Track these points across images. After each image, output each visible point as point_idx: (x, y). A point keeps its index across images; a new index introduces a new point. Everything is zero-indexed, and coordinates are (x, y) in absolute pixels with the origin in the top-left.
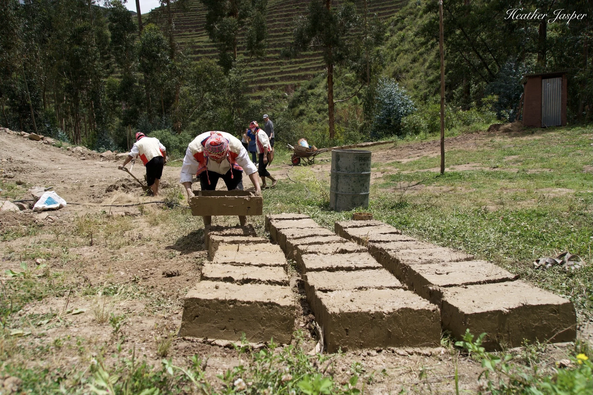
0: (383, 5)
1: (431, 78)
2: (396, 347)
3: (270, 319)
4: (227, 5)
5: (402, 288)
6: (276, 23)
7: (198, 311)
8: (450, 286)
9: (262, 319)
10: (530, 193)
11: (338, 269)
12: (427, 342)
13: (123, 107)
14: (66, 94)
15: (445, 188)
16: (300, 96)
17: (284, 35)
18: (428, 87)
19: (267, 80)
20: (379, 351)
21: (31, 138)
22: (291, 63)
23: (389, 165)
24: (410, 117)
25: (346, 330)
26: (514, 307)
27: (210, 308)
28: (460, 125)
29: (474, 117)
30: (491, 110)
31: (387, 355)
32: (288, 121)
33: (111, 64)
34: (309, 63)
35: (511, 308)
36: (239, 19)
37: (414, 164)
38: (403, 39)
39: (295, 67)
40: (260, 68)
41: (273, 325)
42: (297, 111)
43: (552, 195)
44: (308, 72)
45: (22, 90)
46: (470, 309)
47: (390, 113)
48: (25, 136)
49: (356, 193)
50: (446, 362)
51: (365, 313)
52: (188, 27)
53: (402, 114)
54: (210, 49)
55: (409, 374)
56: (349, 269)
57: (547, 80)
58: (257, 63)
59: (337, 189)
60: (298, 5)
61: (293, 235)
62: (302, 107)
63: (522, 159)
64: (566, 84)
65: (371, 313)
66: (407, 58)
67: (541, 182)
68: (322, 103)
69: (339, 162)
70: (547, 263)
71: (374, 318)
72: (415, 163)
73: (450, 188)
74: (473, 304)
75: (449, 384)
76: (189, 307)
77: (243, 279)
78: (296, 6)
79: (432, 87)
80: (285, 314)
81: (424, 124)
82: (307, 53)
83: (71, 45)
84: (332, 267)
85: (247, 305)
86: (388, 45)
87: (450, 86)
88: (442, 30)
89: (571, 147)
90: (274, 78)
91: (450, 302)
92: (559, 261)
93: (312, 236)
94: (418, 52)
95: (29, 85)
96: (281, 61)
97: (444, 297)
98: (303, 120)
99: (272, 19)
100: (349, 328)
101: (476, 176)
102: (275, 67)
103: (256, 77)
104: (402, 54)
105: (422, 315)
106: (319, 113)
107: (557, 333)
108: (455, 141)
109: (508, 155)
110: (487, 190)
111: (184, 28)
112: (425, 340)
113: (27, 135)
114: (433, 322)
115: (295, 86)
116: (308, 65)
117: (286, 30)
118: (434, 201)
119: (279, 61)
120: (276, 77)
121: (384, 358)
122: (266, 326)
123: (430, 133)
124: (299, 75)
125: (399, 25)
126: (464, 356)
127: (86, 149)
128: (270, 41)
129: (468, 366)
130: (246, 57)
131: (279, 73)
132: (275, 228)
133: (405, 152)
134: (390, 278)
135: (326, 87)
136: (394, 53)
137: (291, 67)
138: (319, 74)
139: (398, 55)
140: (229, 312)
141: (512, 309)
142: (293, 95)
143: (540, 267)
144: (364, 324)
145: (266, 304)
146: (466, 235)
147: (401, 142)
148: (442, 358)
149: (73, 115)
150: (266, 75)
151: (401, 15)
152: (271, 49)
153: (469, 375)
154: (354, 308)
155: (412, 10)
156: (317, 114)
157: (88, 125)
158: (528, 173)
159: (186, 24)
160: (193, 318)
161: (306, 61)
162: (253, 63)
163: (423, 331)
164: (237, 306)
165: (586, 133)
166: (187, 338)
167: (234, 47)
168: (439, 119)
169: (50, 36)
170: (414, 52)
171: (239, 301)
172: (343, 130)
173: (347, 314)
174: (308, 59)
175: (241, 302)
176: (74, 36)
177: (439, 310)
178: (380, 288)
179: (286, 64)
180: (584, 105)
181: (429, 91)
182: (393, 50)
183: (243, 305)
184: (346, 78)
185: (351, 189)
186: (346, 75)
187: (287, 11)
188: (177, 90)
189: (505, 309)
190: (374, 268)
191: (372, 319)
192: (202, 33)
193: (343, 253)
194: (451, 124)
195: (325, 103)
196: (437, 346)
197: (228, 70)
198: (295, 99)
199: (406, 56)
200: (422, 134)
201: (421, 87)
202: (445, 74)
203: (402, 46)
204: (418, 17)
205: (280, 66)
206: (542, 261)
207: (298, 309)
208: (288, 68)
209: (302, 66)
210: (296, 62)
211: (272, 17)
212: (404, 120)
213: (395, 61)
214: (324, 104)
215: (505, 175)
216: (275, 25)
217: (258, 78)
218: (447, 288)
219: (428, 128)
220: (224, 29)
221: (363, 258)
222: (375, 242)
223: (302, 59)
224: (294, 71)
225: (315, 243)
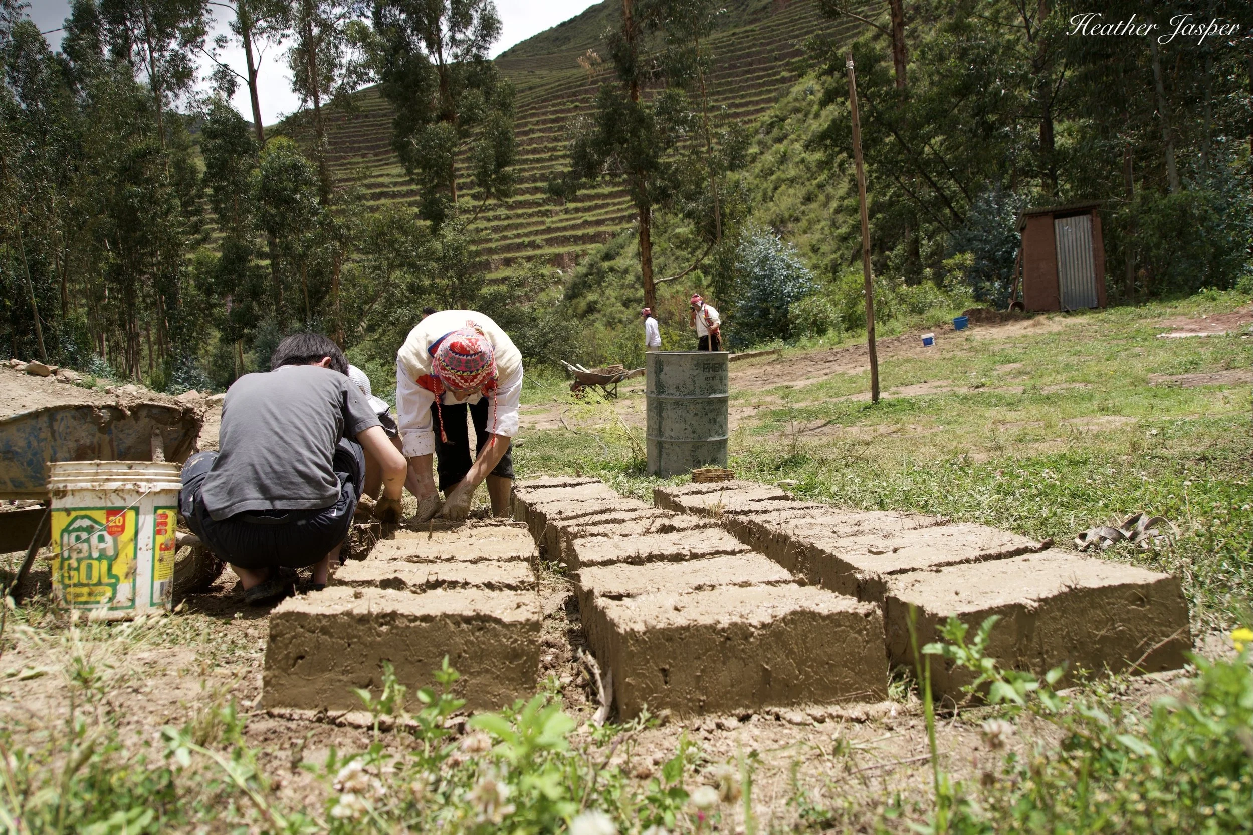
0: (743, 97)
1: (843, 230)
2: (786, 705)
3: (480, 655)
4: (435, 101)
5: (794, 581)
6: (535, 135)
7: (302, 644)
8: (903, 571)
9: (459, 656)
10: (1050, 426)
11: (651, 558)
12: (857, 689)
13: (227, 307)
14: (109, 285)
15: (882, 429)
16: (586, 275)
17: (551, 159)
18: (839, 249)
19: (520, 247)
20: (744, 719)
21: (31, 372)
22: (567, 212)
23: (769, 393)
24: (806, 302)
25: (664, 671)
26: (1050, 596)
27: (331, 636)
28: (904, 314)
29: (931, 297)
30: (962, 282)
31: (765, 725)
32: (564, 323)
33: (202, 222)
34: (603, 211)
35: (1043, 596)
36: (460, 126)
37: (819, 389)
38: (784, 159)
39: (574, 219)
40: (506, 223)
41: (487, 671)
42: (583, 304)
43: (1095, 429)
44: (602, 229)
45: (19, 278)
46: (950, 607)
47: (765, 296)
48: (18, 367)
49: (699, 438)
50: (903, 732)
51: (705, 627)
52: (360, 149)
53: (789, 296)
54: (405, 188)
55: (816, 762)
56: (677, 558)
57: (1064, 220)
58: (498, 213)
59: (660, 432)
60: (577, 100)
61: (560, 513)
62: (591, 297)
63: (1029, 369)
64: (1099, 226)
65: (719, 626)
66: (795, 195)
67: (1069, 407)
68: (632, 286)
69: (662, 376)
70: (1103, 539)
71: (728, 638)
72: (821, 387)
73: (893, 428)
74: (957, 598)
75: (912, 776)
76: (281, 634)
77: (428, 581)
78: (572, 102)
79: (847, 248)
80: (516, 641)
81: (834, 314)
82: (599, 191)
83: (120, 186)
84: (638, 557)
85: (423, 624)
86: (757, 171)
87: (881, 244)
88: (859, 135)
89: (1122, 342)
90: (534, 242)
91: (903, 598)
92: (1128, 534)
93: (602, 512)
94: (815, 182)
95: (31, 267)
96: (547, 208)
97: (889, 590)
98: (594, 321)
99: (527, 129)
100: (670, 664)
101: (942, 403)
102: (535, 219)
103: (497, 241)
104: (783, 187)
105: (840, 626)
106: (627, 307)
107: (1149, 651)
108: (896, 343)
109: (1003, 363)
110: (967, 427)
111: (352, 149)
112: (851, 685)
113: (23, 365)
114: (867, 642)
115: (578, 256)
116: (600, 215)
117: (554, 149)
118: (860, 450)
119: (542, 209)
120: (539, 239)
121: (756, 732)
122: (471, 674)
123: (847, 330)
124: (584, 235)
125: (776, 132)
126: (943, 717)
127: (145, 390)
128: (524, 170)
129: (955, 736)
130: (476, 203)
131: (543, 232)
132: (524, 503)
133: (800, 368)
134: (768, 567)
135: (638, 255)
136: (768, 185)
137: (567, 220)
138: (623, 230)
139: (776, 189)
140: (379, 643)
141: (1045, 600)
142: (571, 273)
143: (1088, 547)
144: (704, 654)
145: (467, 620)
146: (931, 502)
147: (789, 351)
148: (894, 725)
149: (122, 326)
150: (518, 236)
151: (778, 113)
152: (526, 185)
153: (960, 753)
154: (680, 620)
155: (797, 104)
156: (623, 308)
157: (156, 347)
158: (1045, 393)
159: (355, 142)
160: (291, 662)
161: (597, 207)
162: (491, 214)
163: (845, 666)
164: (397, 627)
165: (1146, 317)
166: (276, 711)
167: (452, 182)
168: (863, 303)
169: (76, 169)
170: (807, 183)
171: (402, 615)
172: (675, 338)
173: (663, 631)
174: (600, 202)
175: (407, 617)
176: (124, 170)
177: (879, 612)
178: (745, 584)
179: (557, 214)
180: (1138, 267)
181: (841, 257)
182: (766, 179)
183: (413, 624)
184: (677, 236)
185: (690, 429)
186: (677, 231)
187: (556, 112)
188: (336, 266)
189: (1029, 602)
190: (733, 553)
191: (725, 642)
192: (388, 159)
193: (666, 533)
194: (886, 311)
195: (637, 286)
196: (881, 700)
197: (439, 224)
198: (578, 280)
199: (791, 191)
200: (831, 333)
201: (825, 248)
202: (870, 219)
203: (784, 172)
204: (811, 116)
205: (545, 219)
206: (1092, 535)
207: (561, 648)
208: (561, 221)
209: (589, 217)
210: (577, 210)
211: (526, 124)
212: (795, 309)
213: (772, 200)
214: (636, 289)
215: (1000, 398)
216: (532, 139)
217: (503, 243)
218: (894, 576)
219: (843, 321)
220: (430, 147)
221: (708, 539)
222: (737, 513)
223: (588, 204)
224: (574, 227)
225: (607, 522)
